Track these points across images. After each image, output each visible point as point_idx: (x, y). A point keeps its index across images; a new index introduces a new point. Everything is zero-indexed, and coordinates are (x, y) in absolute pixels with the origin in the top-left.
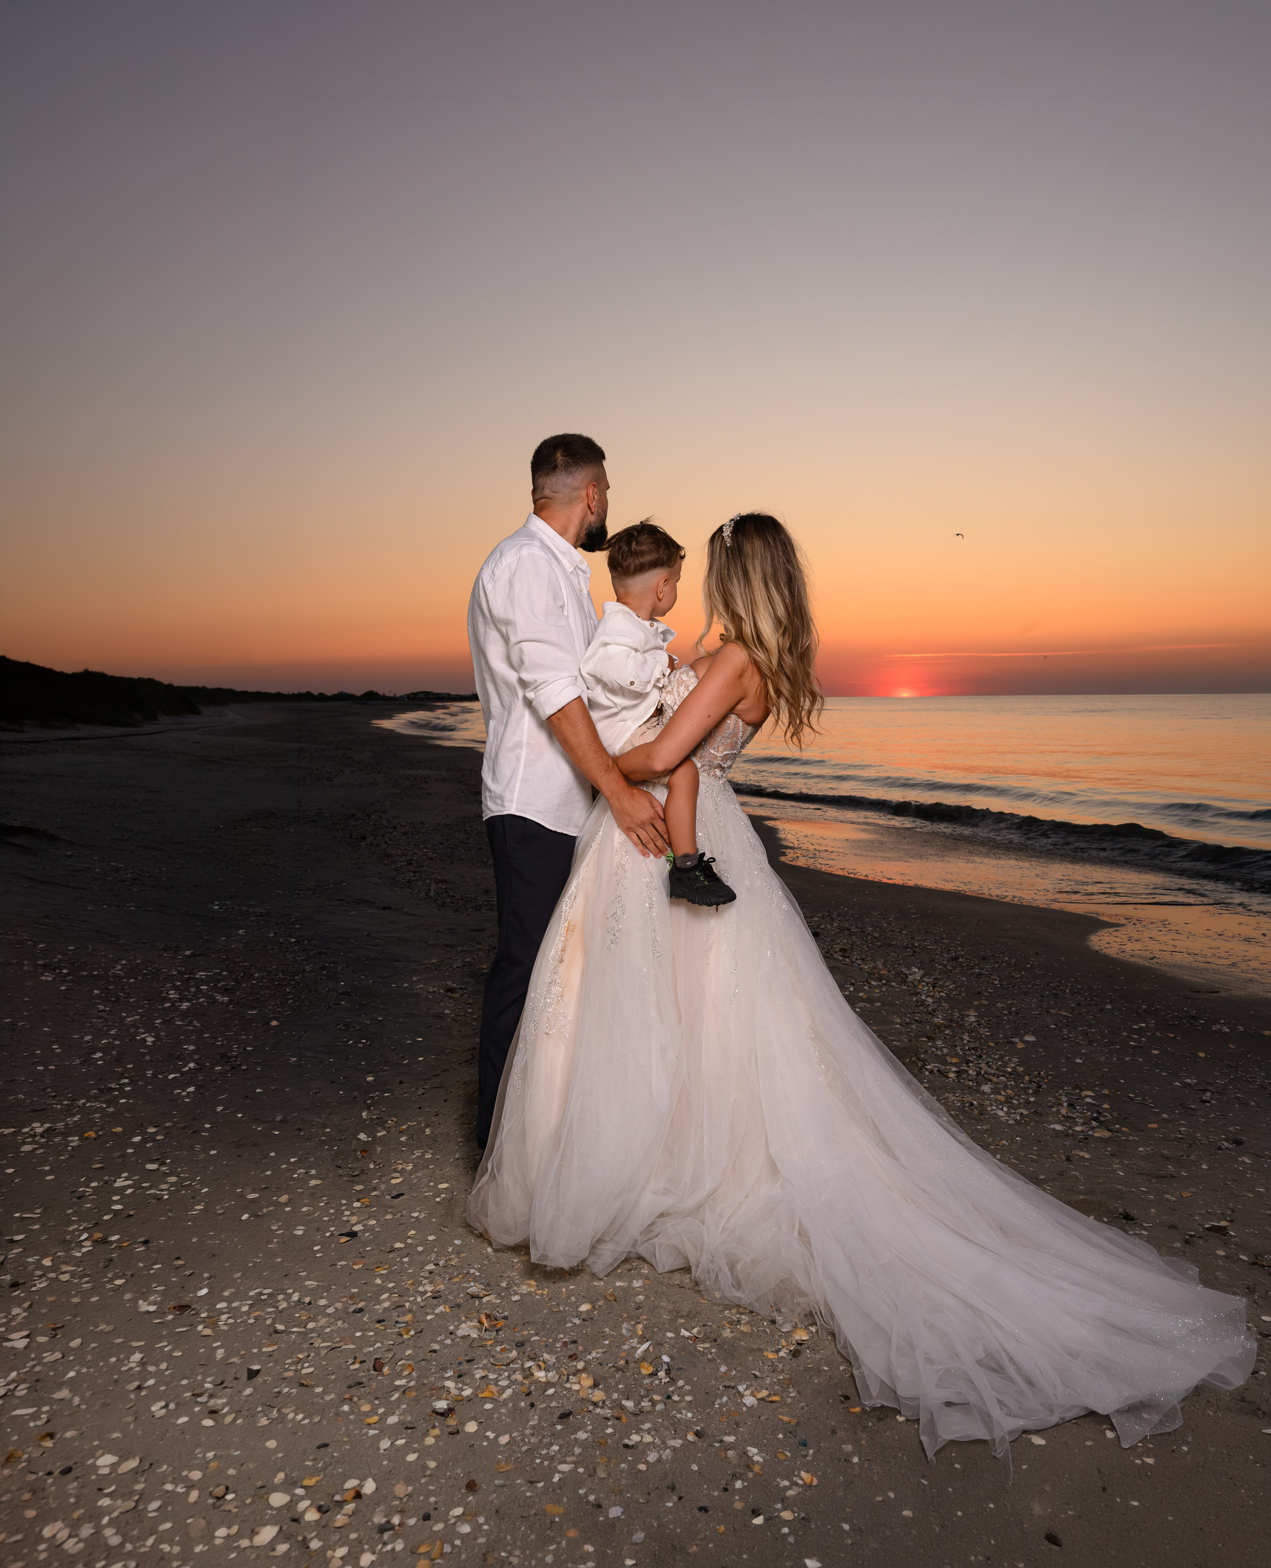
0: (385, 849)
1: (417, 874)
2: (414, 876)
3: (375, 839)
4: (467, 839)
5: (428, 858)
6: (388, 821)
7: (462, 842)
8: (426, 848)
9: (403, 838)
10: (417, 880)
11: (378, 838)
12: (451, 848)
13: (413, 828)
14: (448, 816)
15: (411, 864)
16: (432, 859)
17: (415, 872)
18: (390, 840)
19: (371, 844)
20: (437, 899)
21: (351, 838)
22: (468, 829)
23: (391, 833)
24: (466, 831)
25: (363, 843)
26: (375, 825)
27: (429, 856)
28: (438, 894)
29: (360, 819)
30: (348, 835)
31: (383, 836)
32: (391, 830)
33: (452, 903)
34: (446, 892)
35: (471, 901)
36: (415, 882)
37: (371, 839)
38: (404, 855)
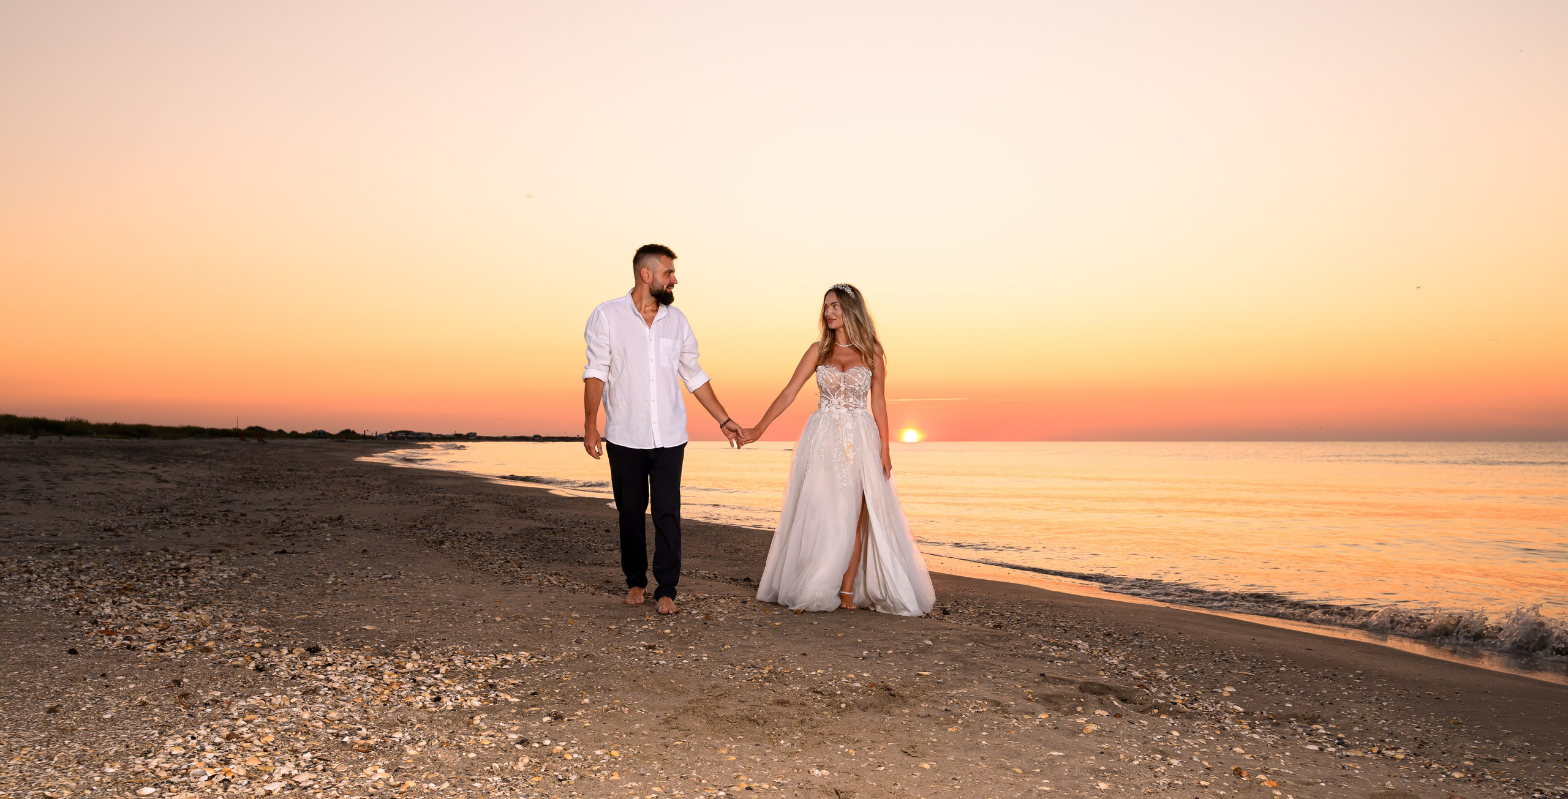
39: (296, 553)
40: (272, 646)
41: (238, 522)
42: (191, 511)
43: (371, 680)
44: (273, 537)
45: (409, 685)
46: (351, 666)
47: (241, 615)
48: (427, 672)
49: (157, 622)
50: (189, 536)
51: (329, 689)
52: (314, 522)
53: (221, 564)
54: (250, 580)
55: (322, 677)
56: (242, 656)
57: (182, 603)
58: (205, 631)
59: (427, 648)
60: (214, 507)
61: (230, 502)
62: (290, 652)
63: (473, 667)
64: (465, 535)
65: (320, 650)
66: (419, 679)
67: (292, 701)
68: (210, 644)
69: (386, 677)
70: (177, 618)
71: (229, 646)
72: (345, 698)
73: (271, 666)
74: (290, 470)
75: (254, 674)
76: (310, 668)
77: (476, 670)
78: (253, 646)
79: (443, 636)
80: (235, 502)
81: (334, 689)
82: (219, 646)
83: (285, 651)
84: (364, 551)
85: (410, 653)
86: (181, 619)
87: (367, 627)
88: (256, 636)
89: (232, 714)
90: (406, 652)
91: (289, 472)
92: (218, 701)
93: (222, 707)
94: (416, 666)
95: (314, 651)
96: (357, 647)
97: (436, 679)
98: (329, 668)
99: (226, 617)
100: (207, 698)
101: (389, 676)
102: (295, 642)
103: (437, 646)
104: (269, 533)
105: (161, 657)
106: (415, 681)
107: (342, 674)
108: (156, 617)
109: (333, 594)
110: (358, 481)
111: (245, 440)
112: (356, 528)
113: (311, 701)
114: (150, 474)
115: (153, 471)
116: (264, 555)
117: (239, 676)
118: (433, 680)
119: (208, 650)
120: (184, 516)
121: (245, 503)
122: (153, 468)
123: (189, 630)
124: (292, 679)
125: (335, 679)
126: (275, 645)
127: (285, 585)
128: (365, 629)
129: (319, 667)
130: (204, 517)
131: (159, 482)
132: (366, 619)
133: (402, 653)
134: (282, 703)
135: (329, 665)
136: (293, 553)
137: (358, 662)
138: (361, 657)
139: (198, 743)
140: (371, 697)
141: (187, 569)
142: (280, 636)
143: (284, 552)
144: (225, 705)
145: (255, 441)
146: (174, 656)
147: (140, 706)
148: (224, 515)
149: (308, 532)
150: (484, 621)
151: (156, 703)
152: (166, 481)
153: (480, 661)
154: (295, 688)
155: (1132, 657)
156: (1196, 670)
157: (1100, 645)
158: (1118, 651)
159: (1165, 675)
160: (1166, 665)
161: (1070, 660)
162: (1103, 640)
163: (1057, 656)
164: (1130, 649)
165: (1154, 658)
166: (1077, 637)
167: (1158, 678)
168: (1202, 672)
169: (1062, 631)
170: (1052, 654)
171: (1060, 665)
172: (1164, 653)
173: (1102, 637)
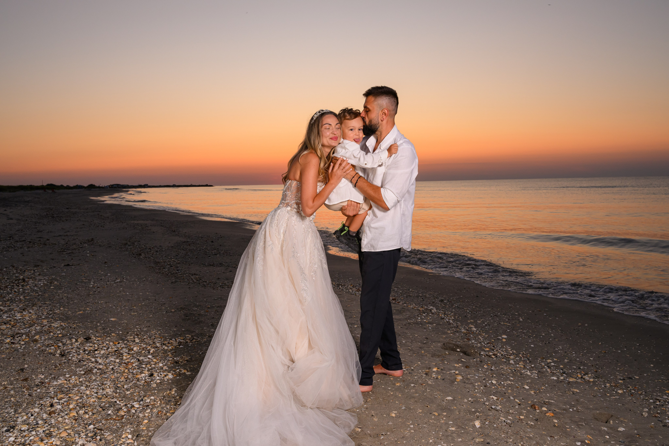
0: (154, 260)
1: (179, 271)
3: (145, 255)
7: (186, 255)
8: (172, 258)
12: (183, 258)
14: (170, 242)
15: (172, 266)
16: (179, 263)
17: (178, 270)
20: (200, 283)
22: (183, 248)
24: (183, 249)
25: (141, 257)
28: (197, 280)
32: (149, 250)
33: (208, 285)
34: (201, 280)
35: (216, 284)
36: (182, 275)
37: (143, 255)
38: (165, 262)
39: (74, 265)
40: (67, 335)
41: (46, 245)
42: (24, 239)
43: (118, 361)
44: (63, 254)
45: (136, 364)
46: (107, 350)
47: (51, 313)
48: (144, 353)
49: (10, 321)
50: (23, 255)
51: (98, 370)
52: (81, 243)
53: (39, 275)
54: (53, 286)
55: (93, 360)
56: (53, 346)
57: (22, 306)
58: (34, 327)
59: (142, 333)
60: (34, 235)
61: (41, 231)
62: (77, 341)
63: (166, 348)
64: (150, 249)
65: (91, 338)
66: (141, 358)
67: (81, 380)
68: (37, 337)
69: (124, 358)
70: (20, 317)
71: (47, 337)
72: (106, 376)
73: (68, 352)
74: (67, 209)
75: (60, 359)
76: (87, 352)
77: (167, 350)
78: (58, 336)
79: (148, 324)
80: (43, 231)
81: (100, 369)
82: (42, 338)
83: (74, 340)
84: (106, 262)
85: (134, 338)
86: (22, 318)
87: (112, 319)
88: (59, 329)
89: (51, 393)
90: (132, 337)
91: (67, 210)
92: (43, 383)
93: (45, 387)
94: (138, 349)
95: (88, 339)
96: (109, 334)
97: (149, 358)
98: (96, 352)
99: (44, 315)
100: (37, 381)
101: (126, 356)
102: (78, 332)
103: (146, 332)
104: (60, 252)
105: (13, 348)
106: (139, 360)
107: (102, 356)
108: (10, 317)
109: (94, 294)
110: (98, 214)
111: (46, 191)
112: (100, 246)
113: (89, 379)
114: (4, 214)
115: (5, 212)
116: (59, 268)
117: (53, 362)
118: (148, 360)
119: (36, 341)
120: (21, 241)
121: (48, 232)
122: (5, 210)
123: (26, 326)
124: (79, 362)
125: (100, 361)
126: (68, 334)
127: (70, 289)
128: (111, 320)
129: (91, 352)
130: (30, 242)
131: (8, 219)
132: (110, 312)
133: (130, 338)
134: (75, 382)
135: (96, 350)
136: (72, 265)
137: (110, 347)
138: (111, 343)
139: (34, 419)
140: (119, 374)
141: (24, 280)
142: (71, 327)
143: (68, 265)
144: (47, 385)
145: (50, 191)
146: (19, 347)
147: (4, 389)
148: (39, 240)
149: (79, 250)
150: (166, 312)
151: (12, 386)
152: (11, 219)
153: (169, 343)
154: (81, 369)
155: (457, 316)
156: (486, 323)
157: (441, 308)
158: (449, 313)
159: (474, 329)
160: (472, 321)
161: (433, 324)
162: (441, 305)
163: (427, 321)
164: (454, 310)
165: (466, 316)
166: (429, 303)
167: (472, 331)
168: (489, 325)
169: (422, 299)
170: (425, 320)
171: (430, 328)
172: (469, 312)
173: (440, 303)
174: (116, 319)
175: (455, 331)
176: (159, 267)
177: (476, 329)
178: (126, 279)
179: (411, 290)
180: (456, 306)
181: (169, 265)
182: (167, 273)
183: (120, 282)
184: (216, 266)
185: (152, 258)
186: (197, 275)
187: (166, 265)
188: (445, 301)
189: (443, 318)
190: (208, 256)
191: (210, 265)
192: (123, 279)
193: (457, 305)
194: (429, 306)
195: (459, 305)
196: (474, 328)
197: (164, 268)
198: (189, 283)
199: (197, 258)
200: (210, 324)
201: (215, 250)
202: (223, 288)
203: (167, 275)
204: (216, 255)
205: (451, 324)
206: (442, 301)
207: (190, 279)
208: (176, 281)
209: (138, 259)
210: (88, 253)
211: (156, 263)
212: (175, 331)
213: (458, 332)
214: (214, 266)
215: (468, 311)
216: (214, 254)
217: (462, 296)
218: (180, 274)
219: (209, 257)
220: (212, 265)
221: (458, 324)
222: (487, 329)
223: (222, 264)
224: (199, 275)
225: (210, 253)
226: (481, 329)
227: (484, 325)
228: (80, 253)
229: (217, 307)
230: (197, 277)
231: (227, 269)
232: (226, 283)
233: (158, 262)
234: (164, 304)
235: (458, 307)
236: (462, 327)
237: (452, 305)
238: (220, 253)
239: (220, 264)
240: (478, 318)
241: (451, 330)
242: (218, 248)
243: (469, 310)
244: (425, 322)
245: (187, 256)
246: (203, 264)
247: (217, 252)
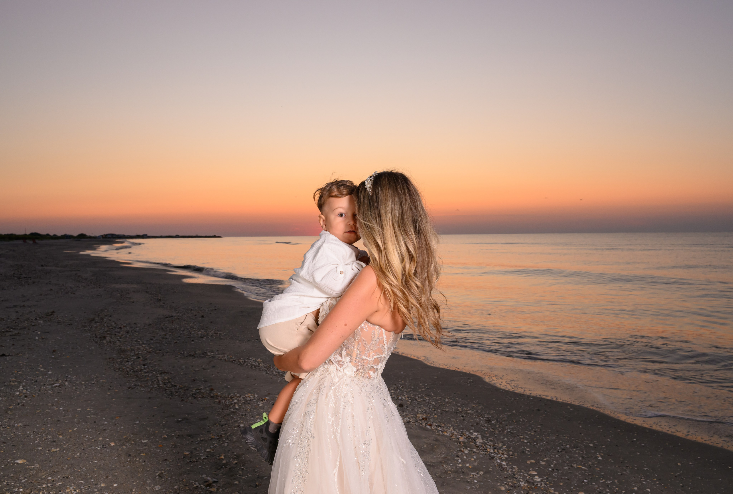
0: (119, 346)
1: (146, 367)
2: (145, 369)
3: (111, 338)
4: (165, 335)
5: (147, 352)
6: (115, 323)
7: (163, 338)
8: (144, 344)
9: (128, 336)
10: (147, 372)
11: (113, 337)
12: (159, 343)
13: (131, 327)
14: (148, 318)
15: (139, 358)
17: (144, 365)
18: (121, 338)
19: (110, 342)
20: (166, 390)
21: (96, 337)
22: (163, 327)
23: (119, 332)
24: (162, 328)
25: (105, 342)
26: (108, 326)
27: (148, 350)
28: (165, 383)
29: (98, 322)
30: (94, 335)
31: (115, 335)
32: (119, 330)
33: (177, 392)
34: (169, 382)
35: (187, 390)
36: (147, 374)
37: (108, 338)
38: (132, 350)
155: (511, 451)
156: (552, 466)
157: (488, 435)
158: (500, 445)
159: (537, 479)
160: (533, 461)
161: (480, 471)
162: (488, 428)
163: (471, 467)
164: (506, 439)
165: (523, 452)
166: (472, 426)
167: (535, 484)
168: (557, 470)
169: (462, 418)
170: (468, 465)
171: (476, 481)
172: (527, 443)
173: (486, 425)
174: (25, 461)
175: (512, 486)
176: (122, 359)
177: (539, 480)
178: (70, 382)
179: (447, 400)
180: (509, 430)
181: (135, 355)
182: (128, 370)
183: (59, 386)
184: (198, 357)
185: (118, 343)
186: (168, 373)
187: (132, 356)
188: (493, 422)
189: (493, 458)
190: (192, 339)
191: (190, 355)
192: (66, 381)
193: (510, 428)
194: (471, 431)
195: (513, 429)
196: (537, 477)
197: (128, 361)
198: (151, 390)
199: (176, 343)
200: (157, 474)
201: (203, 329)
202: (195, 398)
203: (128, 374)
204: (202, 337)
205: (504, 469)
206: (489, 421)
207: (155, 381)
208: (135, 385)
209: (99, 345)
210: (38, 335)
211: (122, 351)
212: (102, 487)
213: (515, 487)
214: (195, 357)
215: (526, 441)
216: (200, 336)
217: (514, 412)
218: (145, 373)
219: (193, 341)
220: (193, 356)
221: (514, 468)
222: (554, 477)
223: (206, 353)
224: (171, 373)
225: (196, 335)
226: (547, 478)
227: (550, 469)
228: (28, 334)
229: (177, 438)
230: (166, 378)
231: (210, 362)
232: (201, 389)
233: (124, 351)
234: (104, 430)
235: (512, 433)
236: (520, 475)
237: (504, 429)
238: (208, 334)
239: (203, 354)
240: (541, 455)
241: (506, 484)
242: (207, 327)
243: (526, 439)
244: (468, 467)
245: (164, 340)
246: (181, 353)
247: (204, 334)
